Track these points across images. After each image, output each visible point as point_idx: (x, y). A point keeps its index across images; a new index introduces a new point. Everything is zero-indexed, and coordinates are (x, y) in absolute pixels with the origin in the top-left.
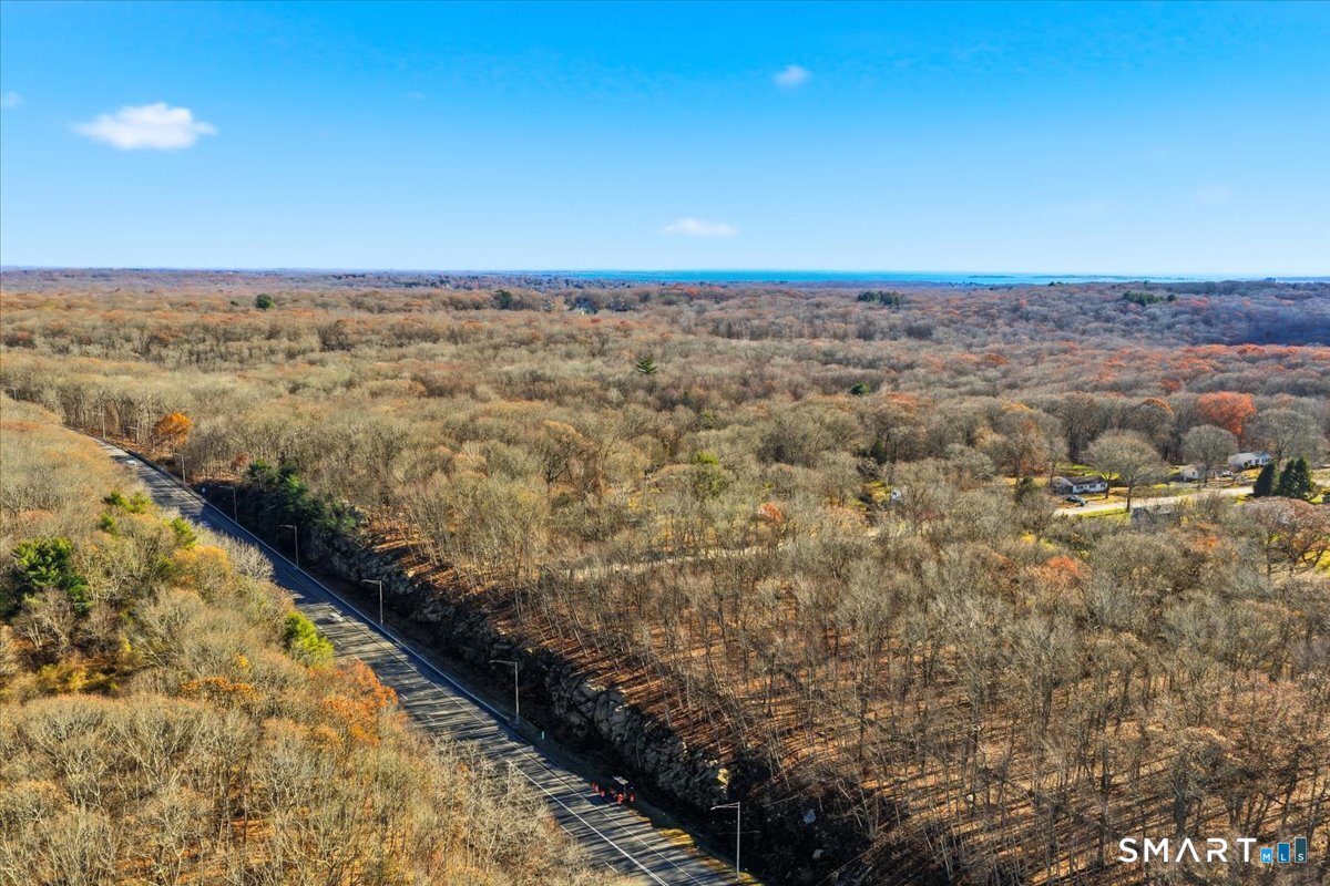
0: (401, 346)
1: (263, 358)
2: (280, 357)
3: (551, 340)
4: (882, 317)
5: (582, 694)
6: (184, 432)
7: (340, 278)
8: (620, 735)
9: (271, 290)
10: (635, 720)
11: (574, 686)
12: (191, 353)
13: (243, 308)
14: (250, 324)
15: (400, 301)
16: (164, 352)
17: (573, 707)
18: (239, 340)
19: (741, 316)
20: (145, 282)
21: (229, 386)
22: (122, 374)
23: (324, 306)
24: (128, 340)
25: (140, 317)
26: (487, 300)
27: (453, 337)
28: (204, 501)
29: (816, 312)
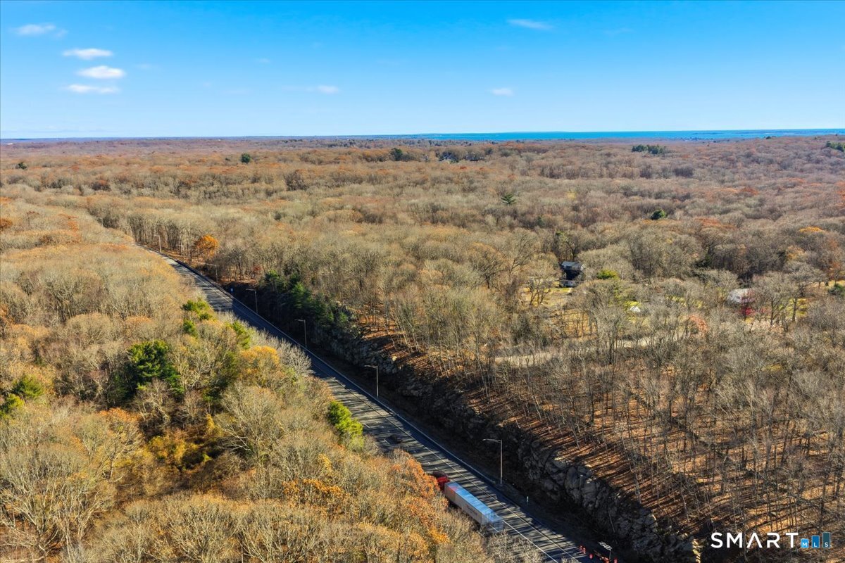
0: (338, 186)
1: (251, 195)
2: (262, 195)
3: (436, 181)
4: (656, 162)
5: (553, 465)
6: (213, 248)
7: (287, 142)
8: (591, 502)
9: (249, 151)
10: (605, 492)
11: (545, 459)
12: (205, 193)
13: (233, 163)
14: (241, 173)
15: (332, 156)
16: (189, 193)
17: (546, 475)
18: (235, 184)
19: (558, 163)
20: (168, 146)
21: (237, 215)
22: (167, 208)
23: (285, 160)
24: (166, 185)
25: (173, 170)
26: (386, 155)
27: (372, 180)
28: (232, 297)
29: (609, 159)
